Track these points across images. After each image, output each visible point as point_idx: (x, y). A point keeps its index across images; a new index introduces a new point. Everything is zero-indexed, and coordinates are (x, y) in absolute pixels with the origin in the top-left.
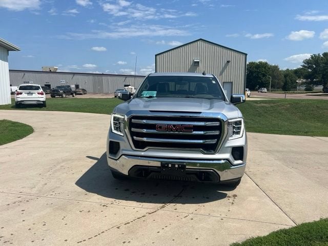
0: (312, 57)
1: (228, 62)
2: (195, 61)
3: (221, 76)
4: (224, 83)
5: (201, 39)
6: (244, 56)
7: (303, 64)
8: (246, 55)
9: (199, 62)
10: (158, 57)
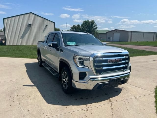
0: (73, 26)
1: (46, 26)
2: (29, 24)
3: (43, 33)
4: (45, 36)
5: (31, 13)
6: (54, 24)
7: (70, 29)
8: (55, 23)
9: (31, 25)
10: (5, 20)
